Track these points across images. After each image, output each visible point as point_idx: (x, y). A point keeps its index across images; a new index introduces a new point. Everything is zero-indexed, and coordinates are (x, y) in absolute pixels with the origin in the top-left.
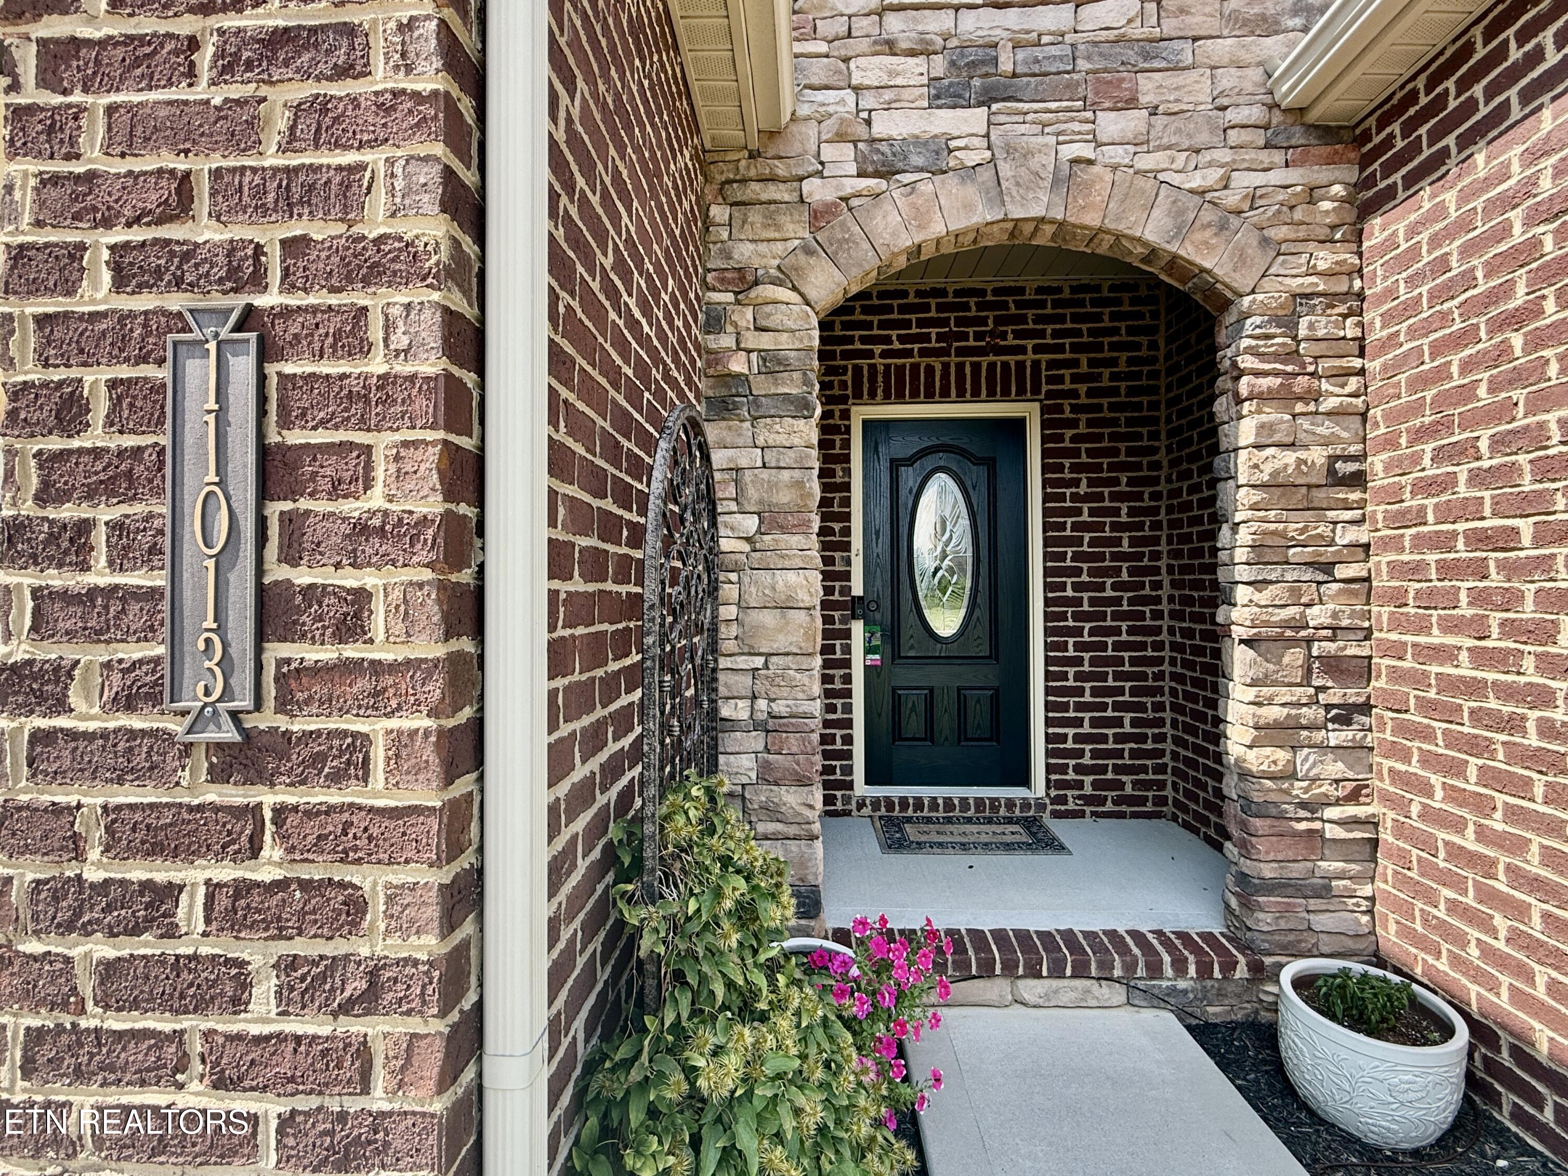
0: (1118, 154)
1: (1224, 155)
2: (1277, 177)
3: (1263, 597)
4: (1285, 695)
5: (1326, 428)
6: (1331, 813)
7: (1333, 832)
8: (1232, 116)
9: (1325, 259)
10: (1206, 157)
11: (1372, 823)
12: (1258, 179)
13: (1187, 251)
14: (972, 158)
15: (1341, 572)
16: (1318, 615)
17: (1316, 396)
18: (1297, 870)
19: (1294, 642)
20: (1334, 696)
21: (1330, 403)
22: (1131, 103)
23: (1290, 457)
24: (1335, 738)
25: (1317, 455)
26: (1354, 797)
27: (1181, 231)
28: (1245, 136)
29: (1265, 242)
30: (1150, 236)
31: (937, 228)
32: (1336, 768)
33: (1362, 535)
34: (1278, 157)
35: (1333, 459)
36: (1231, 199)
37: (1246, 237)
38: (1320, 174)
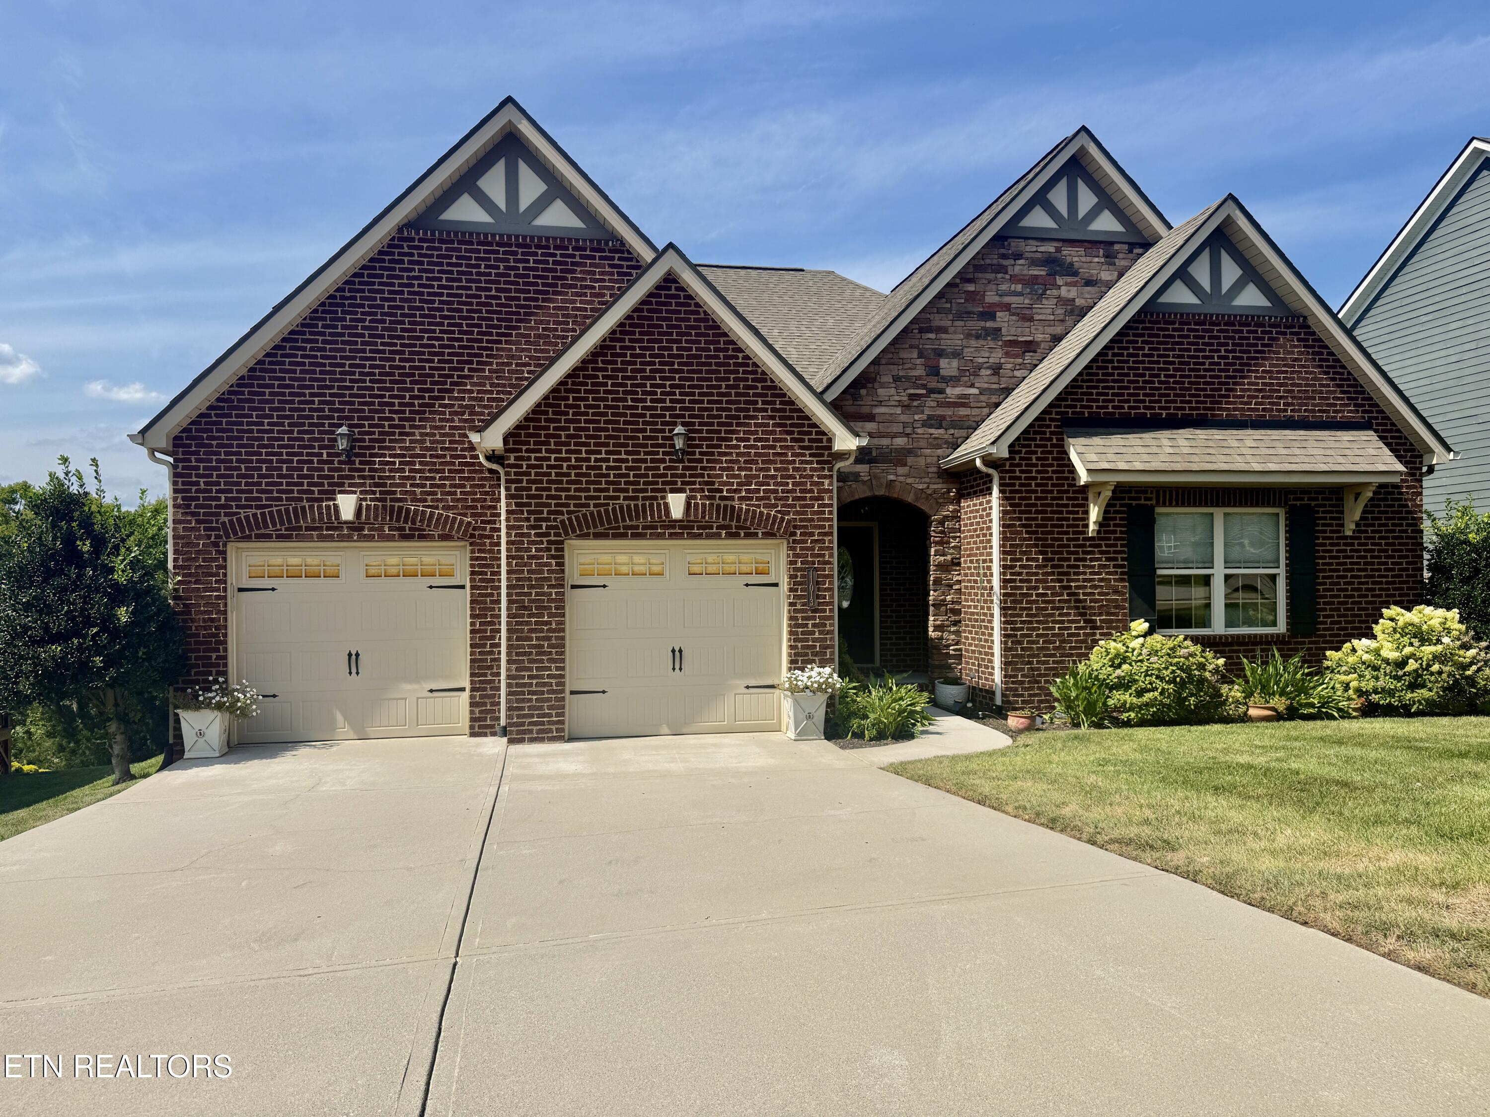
0: (901, 479)
1: (927, 480)
2: (940, 486)
3: (936, 594)
4: (941, 618)
5: (951, 551)
6: (951, 648)
7: (952, 652)
8: (930, 470)
9: (951, 508)
10: (923, 480)
11: (960, 650)
12: (936, 486)
13: (919, 505)
14: (866, 479)
15: (955, 587)
16: (949, 598)
17: (949, 543)
18: (943, 663)
19: (944, 605)
20: (953, 618)
21: (953, 544)
22: (905, 465)
23: (942, 558)
24: (952, 629)
25: (949, 558)
26: (957, 644)
27: (917, 499)
28: (933, 475)
29: (937, 503)
30: (910, 500)
31: (857, 497)
32: (953, 637)
33: (959, 578)
34: (941, 481)
35: (952, 559)
36: (929, 492)
37: (932, 501)
38: (950, 486)
